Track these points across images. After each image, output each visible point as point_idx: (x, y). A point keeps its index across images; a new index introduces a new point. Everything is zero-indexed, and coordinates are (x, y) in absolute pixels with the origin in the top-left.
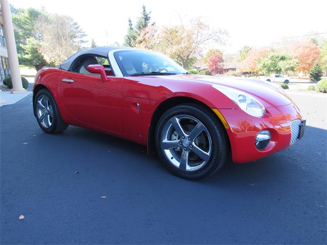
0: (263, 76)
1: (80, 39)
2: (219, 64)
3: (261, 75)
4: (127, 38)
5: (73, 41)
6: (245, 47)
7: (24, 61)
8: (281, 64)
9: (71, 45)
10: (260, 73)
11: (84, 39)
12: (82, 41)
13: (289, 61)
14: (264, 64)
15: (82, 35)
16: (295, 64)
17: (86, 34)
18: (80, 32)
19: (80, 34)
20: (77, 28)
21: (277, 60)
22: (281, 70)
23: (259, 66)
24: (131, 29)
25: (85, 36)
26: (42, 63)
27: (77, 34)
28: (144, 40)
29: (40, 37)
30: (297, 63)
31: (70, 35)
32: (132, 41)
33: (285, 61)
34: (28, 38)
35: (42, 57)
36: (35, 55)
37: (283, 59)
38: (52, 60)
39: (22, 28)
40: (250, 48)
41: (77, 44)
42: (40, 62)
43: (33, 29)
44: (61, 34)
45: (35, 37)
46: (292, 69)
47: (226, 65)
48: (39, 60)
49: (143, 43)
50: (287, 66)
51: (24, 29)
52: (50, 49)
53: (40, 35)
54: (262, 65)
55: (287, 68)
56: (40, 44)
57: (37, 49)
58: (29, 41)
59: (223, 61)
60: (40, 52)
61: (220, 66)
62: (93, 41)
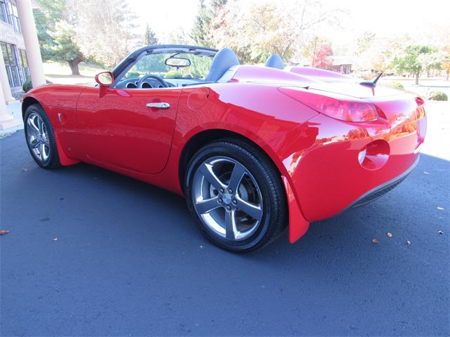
0: (392, 77)
1: (129, 23)
2: (328, 58)
3: (388, 75)
4: (197, 21)
5: (120, 26)
6: (365, 33)
7: (54, 55)
8: (422, 59)
9: (117, 31)
10: (388, 71)
11: (134, 22)
12: (133, 26)
13: (434, 55)
14: (396, 59)
15: (132, 17)
16: (444, 58)
17: (137, 15)
18: (129, 12)
19: (129, 15)
20: (124, 7)
21: (416, 52)
22: (420, 67)
23: (388, 62)
24: (203, 6)
25: (135, 17)
26: (77, 58)
27: (125, 16)
28: (223, 23)
29: (73, 20)
30: (447, 58)
31: (116, 16)
32: (205, 25)
33: (427, 55)
34: (58, 21)
35: (78, 50)
36: (68, 46)
37: (424, 51)
38: (92, 53)
39: (49, 7)
40: (372, 34)
41: (125, 30)
42: (75, 56)
43: (65, 9)
44: (103, 16)
45: (67, 20)
46: (438, 66)
47: (338, 60)
48: (74, 53)
49: (222, 27)
50: (431, 63)
51: (53, 9)
52: (89, 38)
53: (74, 17)
54: (392, 60)
55: (431, 65)
56: (75, 30)
57: (70, 37)
58: (59, 26)
59: (332, 54)
60: (74, 41)
61: (328, 61)
62: (148, 26)
